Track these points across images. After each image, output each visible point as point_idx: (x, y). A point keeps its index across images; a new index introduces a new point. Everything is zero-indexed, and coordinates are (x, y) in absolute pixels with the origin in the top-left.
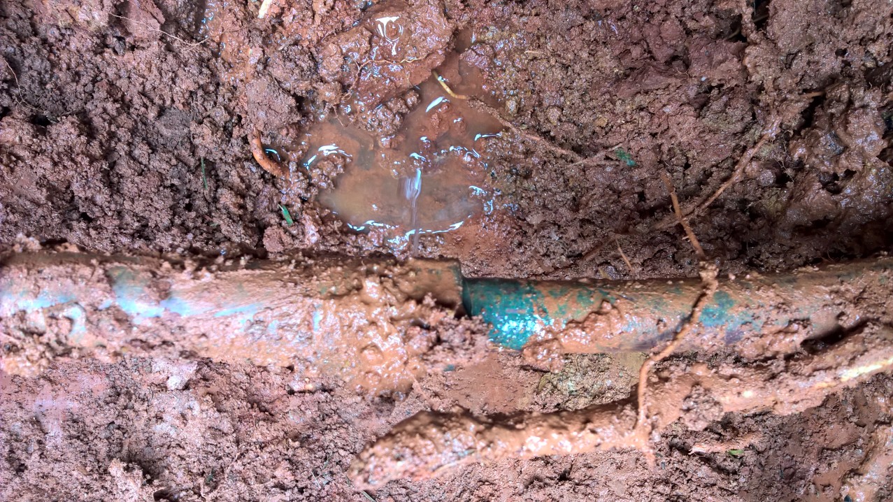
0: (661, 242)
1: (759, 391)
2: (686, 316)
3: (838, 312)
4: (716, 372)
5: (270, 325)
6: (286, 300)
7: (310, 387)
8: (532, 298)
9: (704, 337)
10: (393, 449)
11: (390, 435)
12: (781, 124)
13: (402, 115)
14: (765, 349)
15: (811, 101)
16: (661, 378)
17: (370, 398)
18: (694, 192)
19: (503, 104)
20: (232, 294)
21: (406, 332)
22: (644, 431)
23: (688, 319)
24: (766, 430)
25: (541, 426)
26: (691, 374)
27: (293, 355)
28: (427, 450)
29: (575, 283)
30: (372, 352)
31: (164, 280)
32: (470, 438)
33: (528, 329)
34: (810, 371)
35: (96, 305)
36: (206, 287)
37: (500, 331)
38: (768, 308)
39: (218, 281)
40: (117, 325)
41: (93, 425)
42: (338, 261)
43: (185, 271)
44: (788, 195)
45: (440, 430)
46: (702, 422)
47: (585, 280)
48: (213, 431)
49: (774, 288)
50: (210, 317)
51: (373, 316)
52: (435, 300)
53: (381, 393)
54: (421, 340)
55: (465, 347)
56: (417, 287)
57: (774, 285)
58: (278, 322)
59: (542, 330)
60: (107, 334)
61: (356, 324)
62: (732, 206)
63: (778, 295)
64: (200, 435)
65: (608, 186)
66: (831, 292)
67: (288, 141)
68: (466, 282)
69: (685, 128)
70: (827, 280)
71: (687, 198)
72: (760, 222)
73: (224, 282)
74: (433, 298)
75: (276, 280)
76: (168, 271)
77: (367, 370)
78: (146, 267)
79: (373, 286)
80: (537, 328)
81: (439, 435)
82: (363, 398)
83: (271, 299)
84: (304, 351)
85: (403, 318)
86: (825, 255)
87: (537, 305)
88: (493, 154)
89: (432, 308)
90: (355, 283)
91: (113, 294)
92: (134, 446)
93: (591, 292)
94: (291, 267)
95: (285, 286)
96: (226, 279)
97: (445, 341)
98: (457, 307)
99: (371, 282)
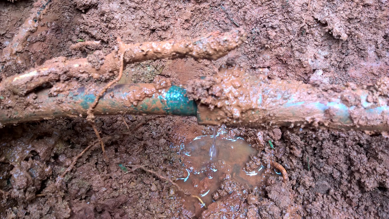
0: (109, 130)
1: (71, 67)
2: (101, 99)
3: (36, 100)
4: (89, 75)
5: (280, 98)
6: (273, 108)
7: (260, 70)
8: (167, 107)
9: (94, 90)
10: (228, 45)
11: (229, 50)
12: (55, 182)
13: (221, 189)
14: (68, 84)
15: (42, 192)
16: (113, 73)
17: (237, 66)
18: (94, 152)
19: (176, 193)
20: (297, 111)
21: (222, 94)
22: (121, 51)
23: (101, 97)
24: (67, 49)
25: (165, 53)
26: (100, 74)
27: (270, 85)
28: (214, 44)
29: (148, 113)
30: (236, 85)
31: (327, 118)
32: (195, 49)
33: (169, 94)
34: (50, 75)
35: (357, 108)
36: (309, 115)
37: (181, 94)
38: (66, 102)
39: (303, 117)
40: (347, 99)
41: (355, 55)
42: (251, 125)
43: (318, 122)
44: (53, 150)
45: (208, 52)
46: (96, 54)
47: (144, 115)
48: (303, 52)
49: (63, 111)
50: (307, 102)
51: (236, 101)
52: (209, 107)
53: (232, 68)
54: (215, 90)
55: (197, 87)
56: (216, 113)
57: (63, 112)
58: (277, 99)
59: (163, 94)
60: (351, 95)
61: (243, 98)
62: (78, 146)
63: (62, 107)
64: (308, 50)
65: (130, 155)
66: (39, 108)
67: (271, 178)
68: (195, 115)
69: (97, 181)
70: (41, 113)
71: (97, 149)
72: (66, 139)
73: (301, 116)
74: (210, 108)
75: (278, 117)
76: (325, 122)
77: (238, 78)
78: (335, 124)
79: (236, 113)
80: (165, 95)
81: (208, 50)
82: (240, 65)
83: (280, 109)
84: (266, 86)
85: (223, 99)
86: (39, 124)
87: (165, 104)
88: (180, 170)
89: (211, 104)
90: (244, 115)
91: (349, 112)
92: (337, 46)
93: (141, 110)
94: (271, 122)
95: (274, 114)
96: (300, 118)
97: (205, 89)
98: (200, 104)
99: (237, 116)
